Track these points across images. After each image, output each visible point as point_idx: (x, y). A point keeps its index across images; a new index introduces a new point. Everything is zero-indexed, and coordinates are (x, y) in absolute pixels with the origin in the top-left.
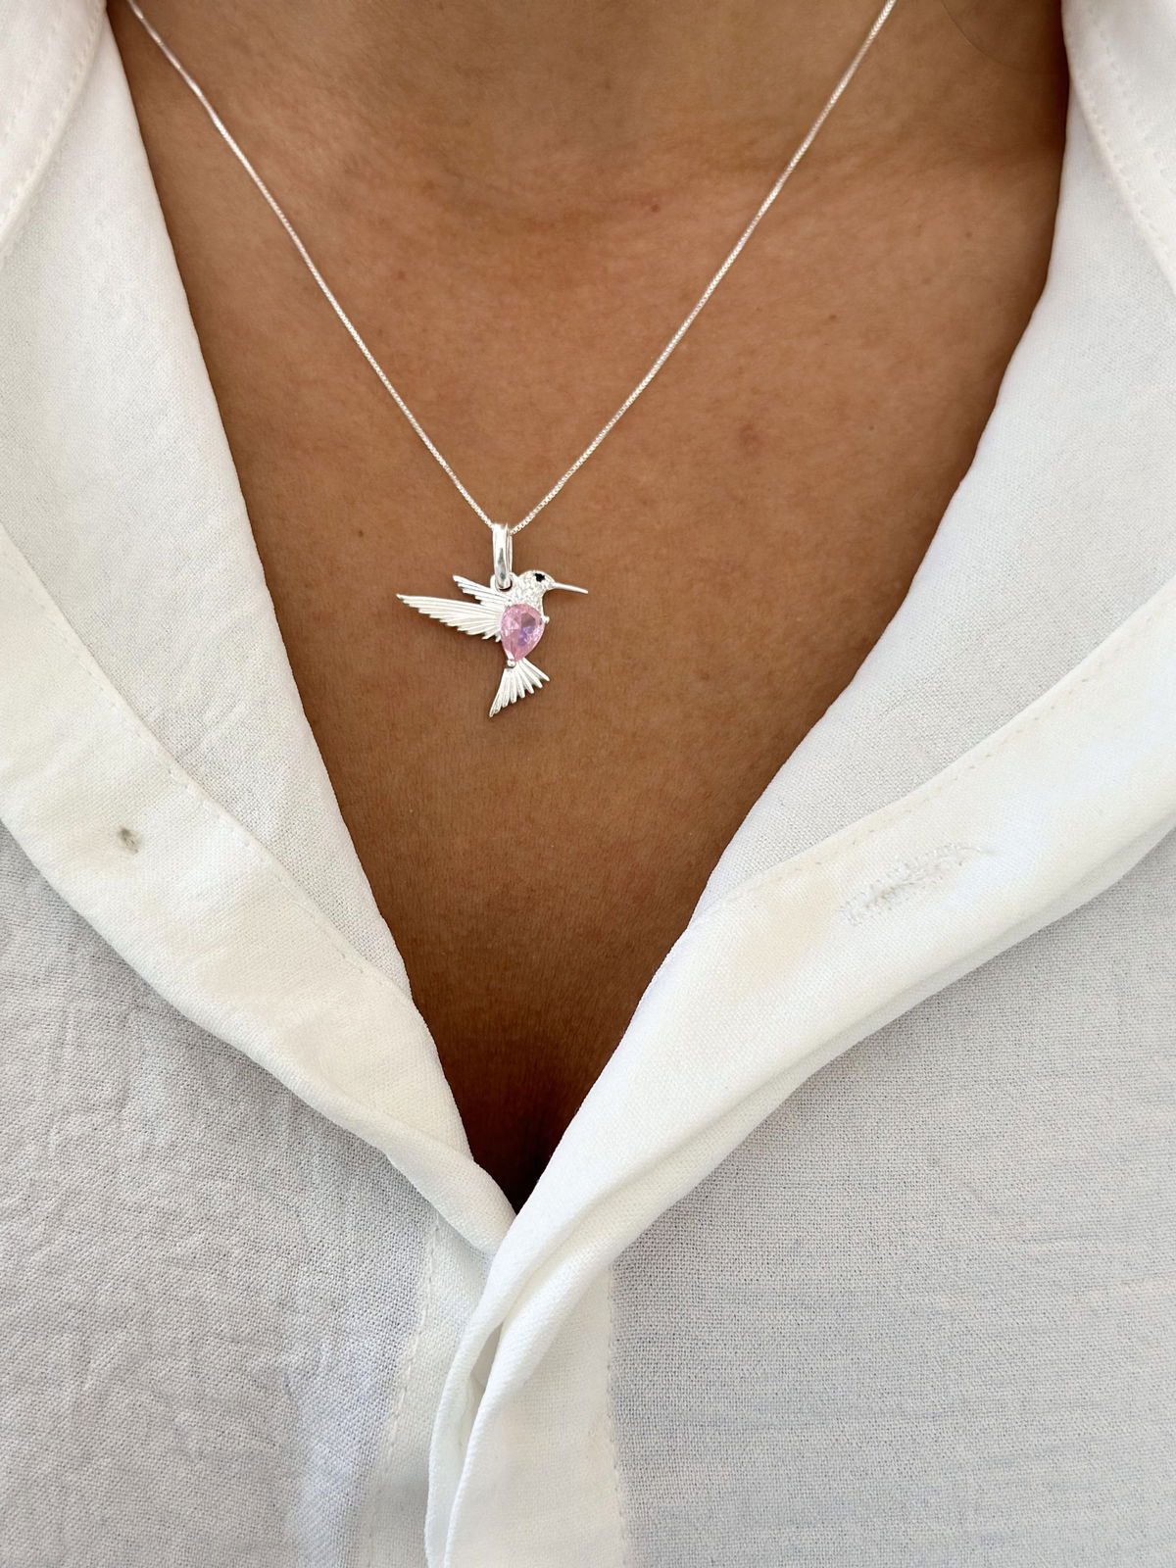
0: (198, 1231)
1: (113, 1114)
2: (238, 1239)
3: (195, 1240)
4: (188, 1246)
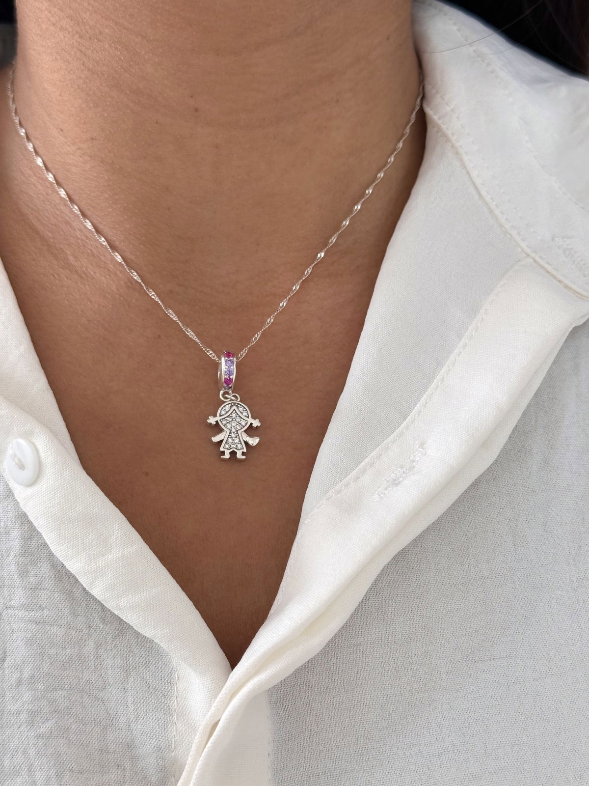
0: (51, 718)
2: (73, 720)
3: (50, 724)
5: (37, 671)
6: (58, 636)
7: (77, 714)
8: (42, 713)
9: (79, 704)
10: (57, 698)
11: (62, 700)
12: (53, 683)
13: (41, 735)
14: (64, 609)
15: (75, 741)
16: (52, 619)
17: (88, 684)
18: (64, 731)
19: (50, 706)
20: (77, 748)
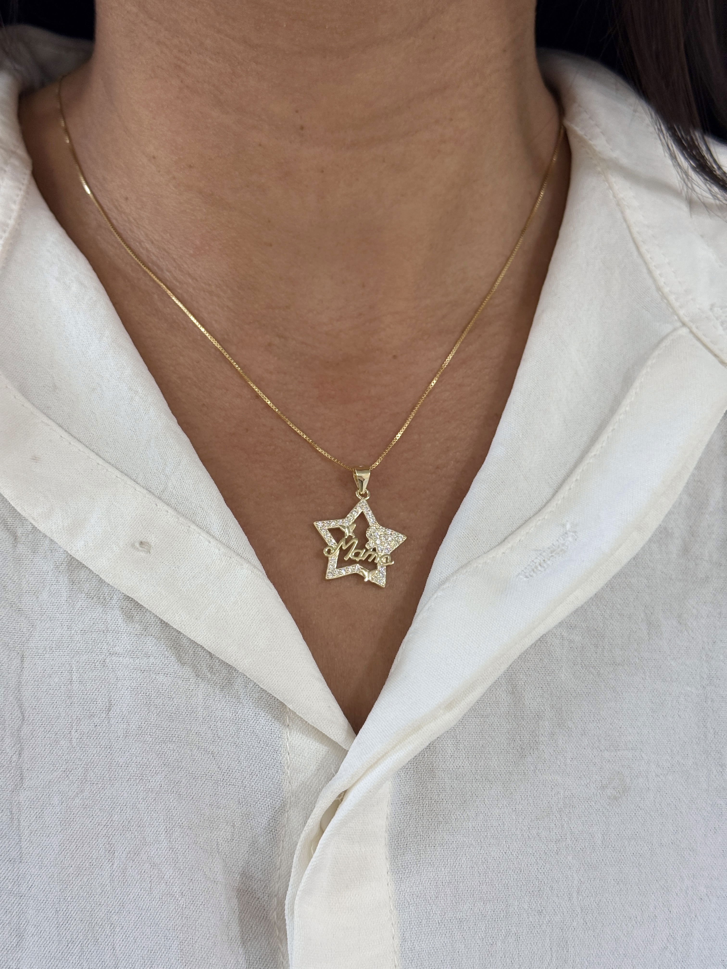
1: (105, 716)
4: (157, 781)
5: (143, 722)
6: (164, 685)
7: (187, 768)
8: (151, 767)
9: (188, 757)
10: (166, 750)
11: (171, 753)
12: (161, 735)
13: (151, 790)
14: (170, 656)
15: (185, 796)
16: (158, 668)
17: (196, 736)
18: (173, 786)
19: (158, 760)
20: (187, 803)
